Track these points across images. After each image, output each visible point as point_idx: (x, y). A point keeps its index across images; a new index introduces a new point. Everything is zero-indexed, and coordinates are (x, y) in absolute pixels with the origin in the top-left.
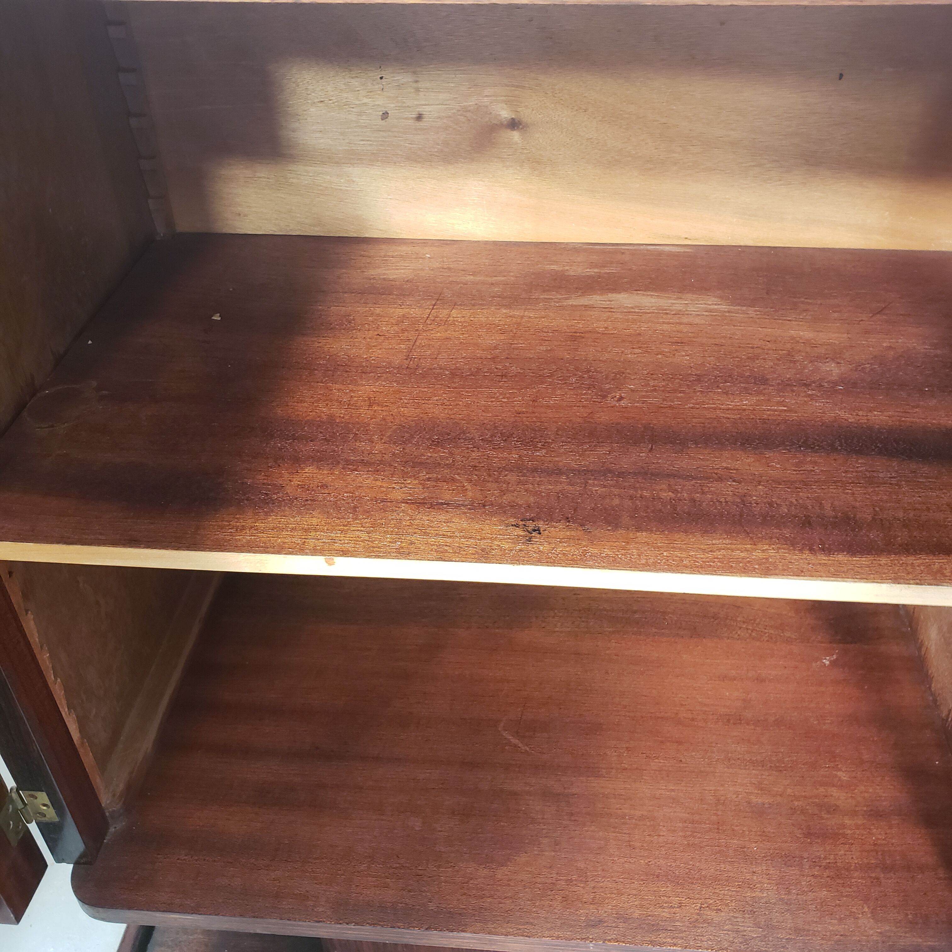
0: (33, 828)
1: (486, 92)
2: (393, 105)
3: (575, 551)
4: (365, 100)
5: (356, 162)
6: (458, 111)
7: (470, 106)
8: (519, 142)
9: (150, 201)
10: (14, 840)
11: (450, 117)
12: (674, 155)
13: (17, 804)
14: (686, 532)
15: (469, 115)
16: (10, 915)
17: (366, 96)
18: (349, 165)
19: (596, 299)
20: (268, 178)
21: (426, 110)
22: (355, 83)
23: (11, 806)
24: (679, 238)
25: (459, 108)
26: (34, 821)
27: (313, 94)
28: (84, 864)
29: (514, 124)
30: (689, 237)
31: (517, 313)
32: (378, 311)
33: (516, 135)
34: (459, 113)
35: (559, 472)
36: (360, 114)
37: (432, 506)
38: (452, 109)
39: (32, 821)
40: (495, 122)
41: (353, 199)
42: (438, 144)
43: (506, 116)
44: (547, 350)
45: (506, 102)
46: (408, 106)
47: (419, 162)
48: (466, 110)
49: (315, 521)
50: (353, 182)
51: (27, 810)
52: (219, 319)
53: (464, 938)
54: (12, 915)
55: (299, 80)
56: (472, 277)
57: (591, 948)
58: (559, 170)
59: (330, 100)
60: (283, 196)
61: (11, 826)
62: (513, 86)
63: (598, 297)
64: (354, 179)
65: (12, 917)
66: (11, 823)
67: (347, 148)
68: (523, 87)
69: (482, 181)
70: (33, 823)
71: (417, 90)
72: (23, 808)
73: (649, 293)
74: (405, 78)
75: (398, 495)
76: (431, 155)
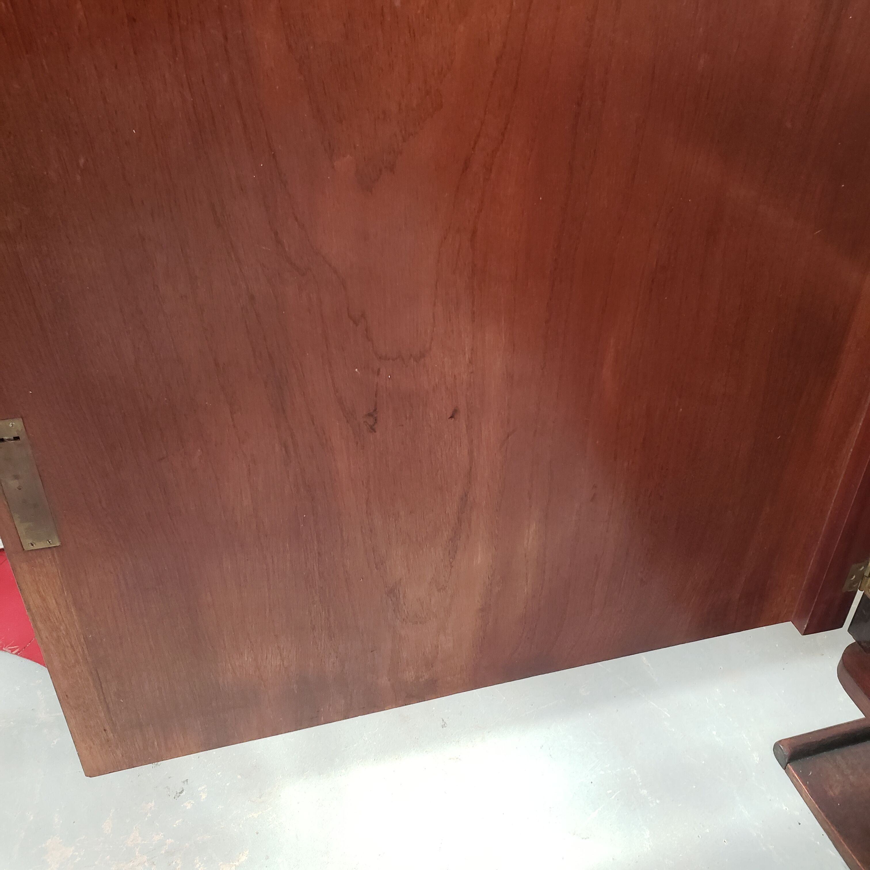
0: (859, 594)
10: (846, 588)
13: (866, 572)
16: (805, 624)
23: (863, 568)
26: (864, 591)
28: (862, 647)
39: (863, 591)
51: (867, 580)
54: (806, 626)
61: (852, 579)
65: (804, 627)
66: (854, 577)
70: (862, 592)
72: (866, 577)
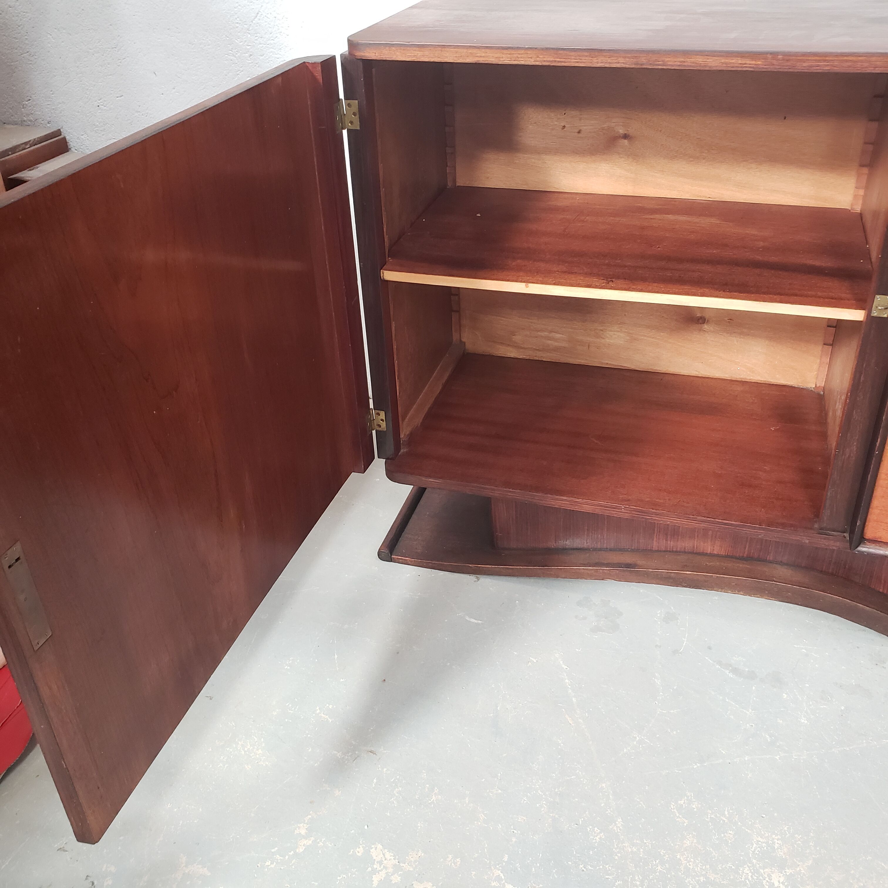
1: (614, 120)
2: (569, 126)
3: (625, 286)
4: (556, 123)
5: (548, 153)
6: (599, 129)
7: (604, 127)
8: (628, 145)
9: (447, 168)
11: (595, 132)
12: (703, 154)
14: (674, 284)
15: (604, 131)
17: (557, 121)
18: (544, 154)
19: (657, 216)
20: (505, 160)
21: (582, 128)
22: (552, 115)
24: (706, 197)
25: (599, 128)
27: (532, 119)
29: (626, 136)
30: (711, 197)
31: (617, 219)
32: (551, 216)
33: (626, 142)
34: (600, 130)
35: (625, 266)
36: (553, 129)
37: (569, 273)
38: (597, 128)
39: (375, 430)
40: (617, 135)
41: (544, 171)
42: (588, 145)
43: (622, 132)
44: (629, 232)
45: (623, 126)
46: (576, 126)
47: (578, 154)
48: (603, 129)
49: (521, 274)
50: (546, 163)
51: (374, 422)
52: (480, 215)
53: (562, 500)
55: (526, 113)
56: (598, 207)
57: (623, 509)
58: (647, 160)
59: (539, 122)
60: (510, 169)
62: (627, 118)
63: (658, 216)
64: (546, 162)
67: (544, 146)
68: (631, 119)
69: (608, 164)
71: (580, 119)
73: (683, 215)
74: (574, 113)
75: (556, 269)
76: (584, 150)
